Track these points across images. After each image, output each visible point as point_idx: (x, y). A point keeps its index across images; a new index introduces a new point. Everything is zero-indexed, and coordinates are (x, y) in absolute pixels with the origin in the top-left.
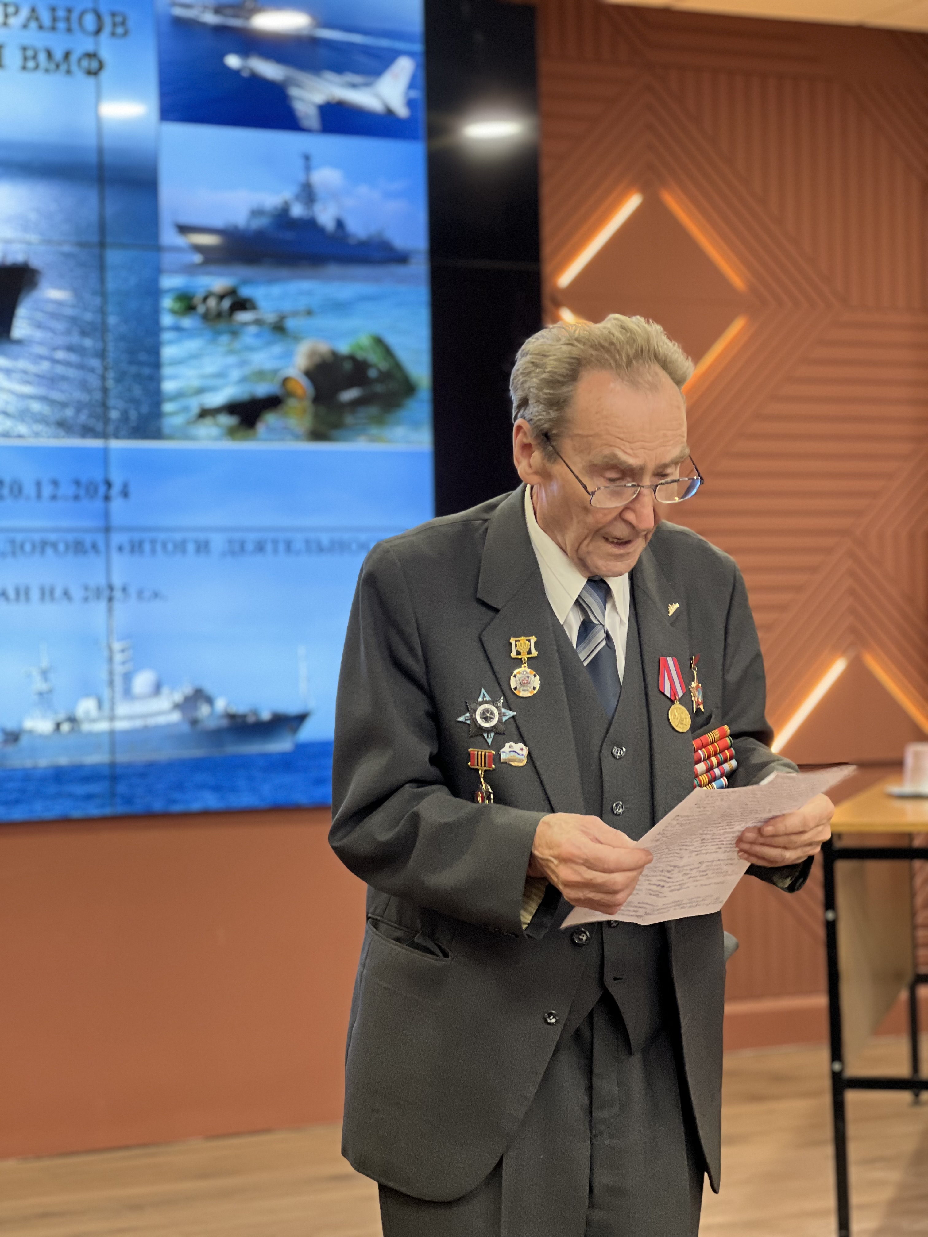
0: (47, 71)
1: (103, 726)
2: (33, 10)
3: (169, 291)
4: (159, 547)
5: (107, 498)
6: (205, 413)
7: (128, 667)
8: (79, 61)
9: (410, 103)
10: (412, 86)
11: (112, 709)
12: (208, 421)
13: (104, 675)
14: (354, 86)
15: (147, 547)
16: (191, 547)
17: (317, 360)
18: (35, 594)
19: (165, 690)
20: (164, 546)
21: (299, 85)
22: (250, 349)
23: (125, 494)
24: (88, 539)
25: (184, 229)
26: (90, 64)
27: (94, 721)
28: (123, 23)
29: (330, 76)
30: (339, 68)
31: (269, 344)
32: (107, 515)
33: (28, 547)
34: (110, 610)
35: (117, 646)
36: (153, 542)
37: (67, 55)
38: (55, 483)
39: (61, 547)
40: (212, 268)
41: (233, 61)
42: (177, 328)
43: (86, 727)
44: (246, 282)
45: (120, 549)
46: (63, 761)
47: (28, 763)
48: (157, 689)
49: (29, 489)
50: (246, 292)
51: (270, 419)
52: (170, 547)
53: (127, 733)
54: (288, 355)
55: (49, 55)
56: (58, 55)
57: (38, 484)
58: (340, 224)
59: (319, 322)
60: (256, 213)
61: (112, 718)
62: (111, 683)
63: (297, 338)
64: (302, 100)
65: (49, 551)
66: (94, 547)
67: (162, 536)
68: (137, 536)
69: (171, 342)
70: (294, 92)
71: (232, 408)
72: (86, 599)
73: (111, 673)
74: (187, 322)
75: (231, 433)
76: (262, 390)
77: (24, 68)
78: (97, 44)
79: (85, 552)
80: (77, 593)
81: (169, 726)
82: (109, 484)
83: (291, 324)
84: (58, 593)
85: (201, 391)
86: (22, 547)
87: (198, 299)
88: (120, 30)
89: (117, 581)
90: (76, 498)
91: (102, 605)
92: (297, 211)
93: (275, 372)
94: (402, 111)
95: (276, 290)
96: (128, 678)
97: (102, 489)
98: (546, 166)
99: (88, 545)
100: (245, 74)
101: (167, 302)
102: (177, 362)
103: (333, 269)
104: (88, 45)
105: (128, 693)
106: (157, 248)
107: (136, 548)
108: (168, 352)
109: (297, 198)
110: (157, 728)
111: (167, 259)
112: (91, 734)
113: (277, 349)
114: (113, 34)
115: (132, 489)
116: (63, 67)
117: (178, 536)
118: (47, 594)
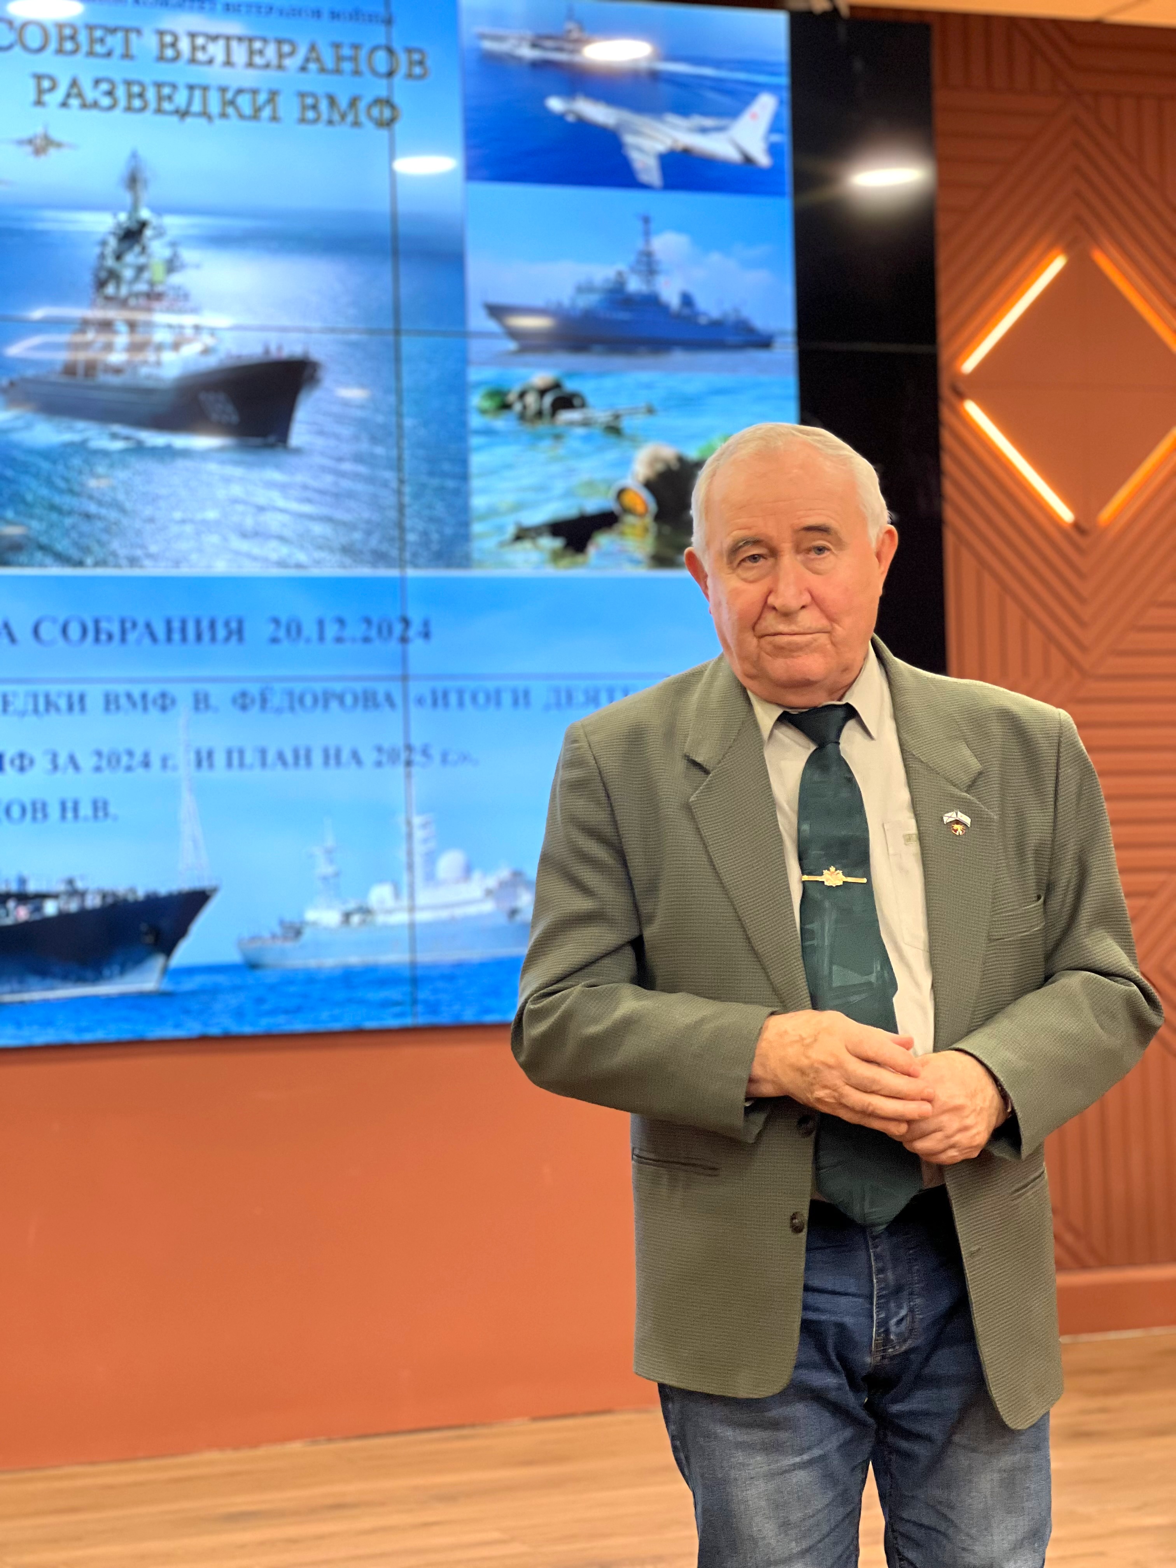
0: (330, 122)
1: (402, 918)
2: (313, 48)
3: (478, 384)
4: (467, 698)
5: (404, 640)
6: (522, 535)
7: (432, 845)
8: (370, 107)
9: (773, 150)
10: (774, 128)
11: (412, 896)
12: (527, 545)
13: (402, 857)
14: (704, 130)
15: (453, 699)
16: (507, 698)
17: (660, 467)
18: (317, 758)
19: (477, 875)
20: (474, 698)
21: (637, 133)
22: (578, 455)
23: (426, 635)
24: (381, 688)
25: (496, 311)
26: (381, 113)
27: (389, 912)
28: (421, 63)
29: (673, 119)
30: (683, 109)
31: (600, 449)
32: (404, 659)
33: (308, 700)
34: (408, 776)
35: (417, 820)
36: (460, 693)
37: (353, 102)
38: (341, 622)
39: (349, 700)
40: (530, 358)
41: (555, 104)
42: (488, 432)
43: (381, 919)
44: (571, 375)
45: (420, 701)
46: (354, 960)
47: (312, 963)
48: (468, 871)
49: (310, 629)
50: (570, 386)
51: (602, 542)
52: (481, 699)
53: (429, 925)
54: (625, 463)
55: (332, 101)
56: (343, 102)
57: (321, 623)
58: (687, 300)
59: (662, 420)
60: (583, 289)
61: (412, 909)
62: (410, 867)
63: (636, 441)
64: (640, 149)
65: (334, 705)
66: (389, 699)
67: (471, 685)
68: (440, 685)
69: (480, 448)
70: (629, 139)
71: (556, 528)
72: (379, 764)
73: (410, 853)
74: (501, 423)
75: (556, 557)
76: (593, 505)
77: (303, 120)
78: (390, 88)
79: (377, 705)
80: (369, 756)
81: (479, 917)
82: (406, 622)
83: (626, 424)
84: (345, 755)
85: (519, 507)
86: (301, 700)
87: (512, 397)
88: (417, 70)
89: (417, 741)
90: (366, 640)
91: (400, 769)
92: (635, 285)
93: (609, 483)
94: (763, 159)
95: (609, 383)
96: (431, 858)
97: (398, 628)
98: (943, 224)
99: (381, 697)
100: (570, 118)
101: (477, 400)
102: (490, 472)
103: (679, 357)
104: (380, 88)
105: (430, 877)
106: (464, 335)
107: (439, 699)
108: (478, 460)
109: (633, 270)
110: (467, 919)
111: (476, 347)
112: (386, 927)
113: (612, 455)
114: (410, 76)
115: (434, 629)
116: (350, 118)
117: (491, 685)
118: (333, 757)
